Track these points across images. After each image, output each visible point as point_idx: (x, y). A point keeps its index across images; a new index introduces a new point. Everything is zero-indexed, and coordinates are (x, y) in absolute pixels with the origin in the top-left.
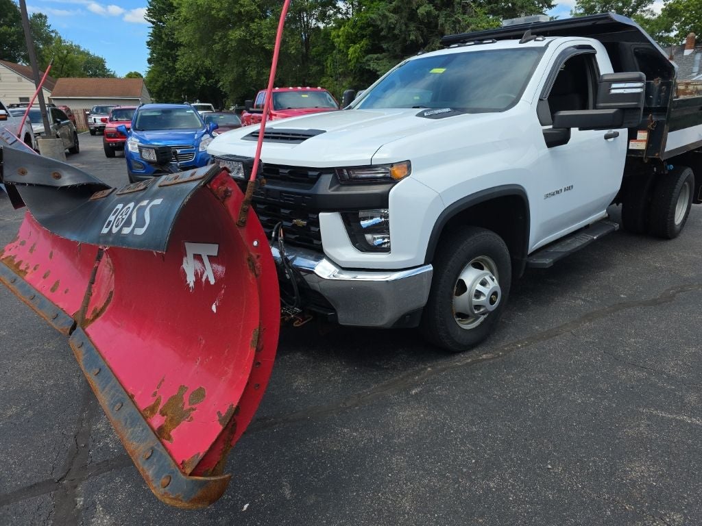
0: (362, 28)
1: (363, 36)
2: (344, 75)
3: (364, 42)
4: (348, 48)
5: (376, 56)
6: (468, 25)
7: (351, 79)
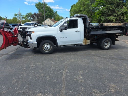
0: (100, 12)
1: (100, 13)
2: (96, 20)
3: (100, 14)
4: (97, 16)
5: (102, 17)
6: (121, 11)
7: (97, 21)
